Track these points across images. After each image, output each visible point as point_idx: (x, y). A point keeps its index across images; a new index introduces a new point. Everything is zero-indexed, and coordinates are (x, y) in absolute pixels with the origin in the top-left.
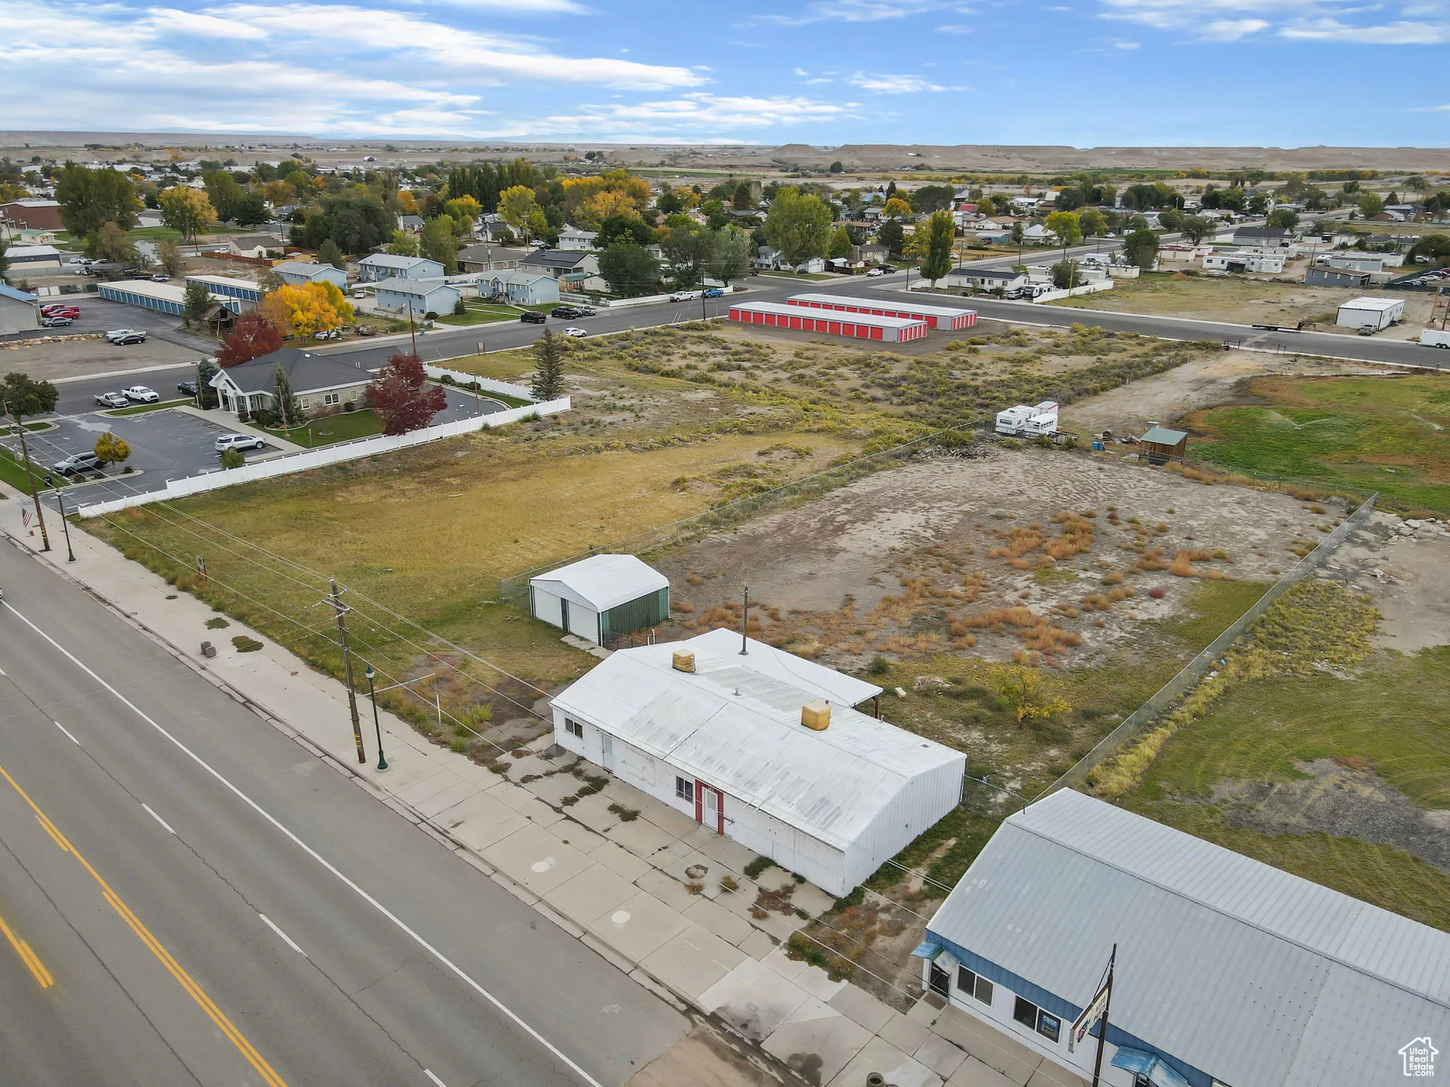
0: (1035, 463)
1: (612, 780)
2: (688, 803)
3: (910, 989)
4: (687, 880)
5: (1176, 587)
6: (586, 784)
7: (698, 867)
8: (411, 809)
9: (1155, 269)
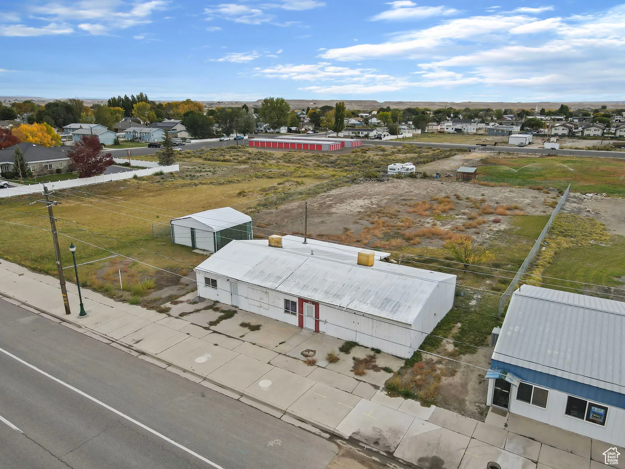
0: (412, 183)
1: (239, 311)
2: (293, 316)
3: (479, 406)
4: (305, 359)
5: (503, 219)
6: (222, 314)
7: (308, 351)
8: (105, 336)
9: (426, 131)
